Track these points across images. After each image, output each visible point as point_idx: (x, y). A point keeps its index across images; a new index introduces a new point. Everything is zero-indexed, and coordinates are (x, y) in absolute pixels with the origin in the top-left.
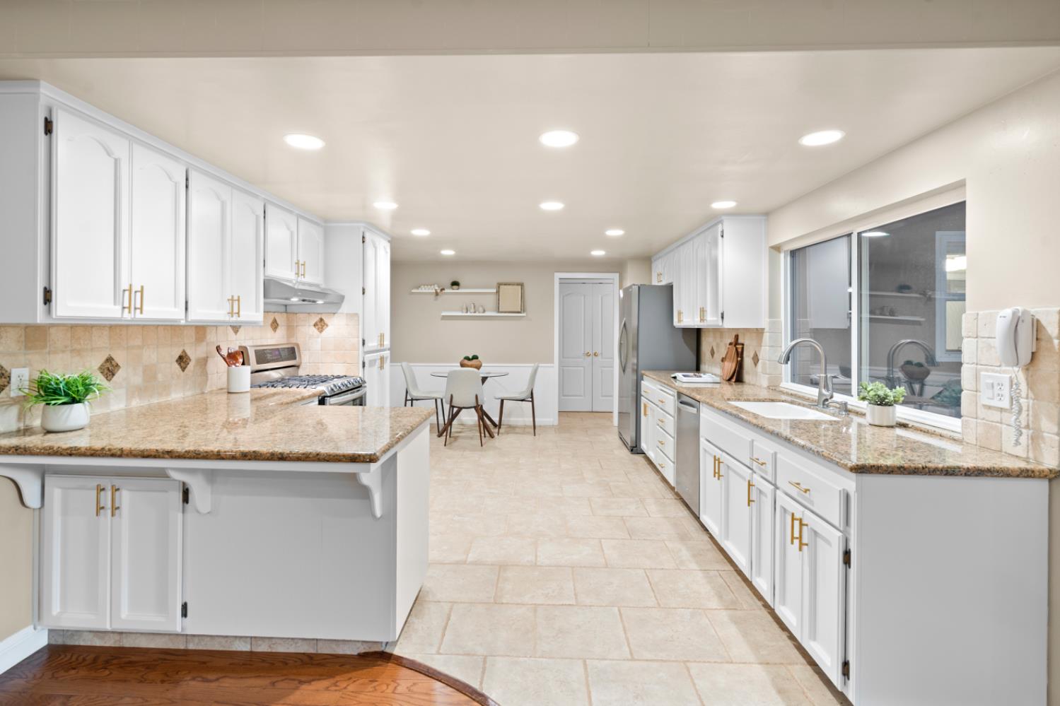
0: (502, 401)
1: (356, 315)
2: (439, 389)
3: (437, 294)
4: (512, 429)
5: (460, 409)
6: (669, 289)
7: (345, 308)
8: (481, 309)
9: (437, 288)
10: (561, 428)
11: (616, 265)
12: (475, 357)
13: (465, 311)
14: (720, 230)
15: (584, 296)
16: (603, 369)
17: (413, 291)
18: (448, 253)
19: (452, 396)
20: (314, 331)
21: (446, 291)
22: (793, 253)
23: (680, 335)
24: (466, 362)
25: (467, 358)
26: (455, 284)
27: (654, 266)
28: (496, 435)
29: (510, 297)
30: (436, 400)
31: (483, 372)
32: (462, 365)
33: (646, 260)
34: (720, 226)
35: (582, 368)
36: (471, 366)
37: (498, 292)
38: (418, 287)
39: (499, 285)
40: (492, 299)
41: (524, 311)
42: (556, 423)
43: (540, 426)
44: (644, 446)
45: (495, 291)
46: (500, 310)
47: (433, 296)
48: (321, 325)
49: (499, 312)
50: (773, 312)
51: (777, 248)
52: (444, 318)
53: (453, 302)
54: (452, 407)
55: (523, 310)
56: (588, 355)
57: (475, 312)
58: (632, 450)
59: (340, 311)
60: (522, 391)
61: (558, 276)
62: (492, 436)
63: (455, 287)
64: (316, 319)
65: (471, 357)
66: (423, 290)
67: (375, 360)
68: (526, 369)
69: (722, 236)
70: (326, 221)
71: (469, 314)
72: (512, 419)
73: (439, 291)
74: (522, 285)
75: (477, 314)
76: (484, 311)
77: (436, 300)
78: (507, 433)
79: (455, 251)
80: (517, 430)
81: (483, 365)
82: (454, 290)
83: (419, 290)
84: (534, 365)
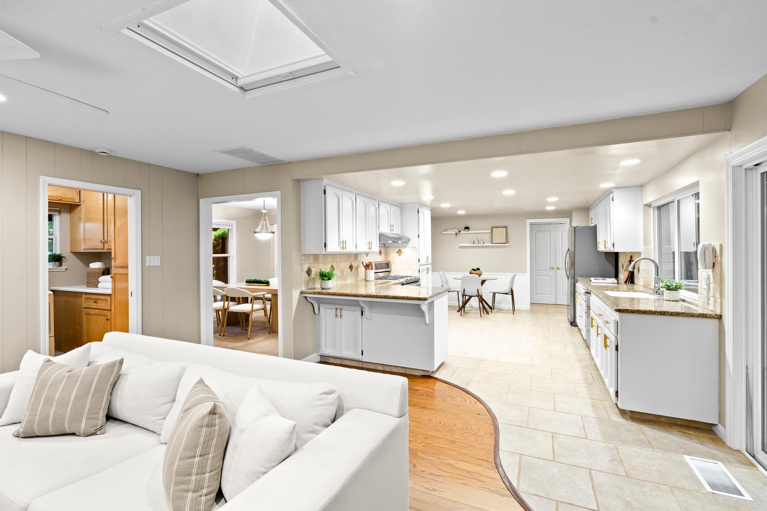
0: (494, 294)
1: (416, 247)
2: (457, 285)
3: (456, 234)
4: (500, 310)
5: (471, 297)
6: (595, 227)
7: (410, 244)
8: (482, 242)
10: (532, 311)
11: (566, 213)
12: (478, 269)
13: (472, 243)
14: (611, 197)
16: (563, 278)
17: (444, 233)
18: (461, 212)
19: (463, 290)
20: (397, 255)
21: (462, 232)
23: (604, 256)
24: (473, 271)
25: (474, 270)
26: (467, 228)
27: (590, 213)
28: (490, 313)
29: (499, 235)
30: (454, 292)
31: (483, 277)
32: (471, 273)
34: (611, 194)
35: (549, 277)
36: (476, 274)
37: (492, 232)
38: (446, 231)
39: (493, 228)
40: (489, 236)
41: (508, 243)
42: (529, 309)
43: (518, 310)
44: (578, 322)
45: (490, 231)
47: (454, 235)
48: (399, 252)
49: (492, 243)
50: (646, 242)
51: (649, 205)
52: (461, 247)
53: (466, 238)
54: (464, 295)
55: (507, 242)
56: (553, 269)
57: (478, 244)
58: (571, 324)
59: (408, 246)
60: (506, 289)
61: (529, 221)
62: (488, 313)
63: (466, 230)
64: (398, 250)
65: (476, 269)
66: (448, 232)
67: (424, 269)
68: (509, 277)
69: (613, 200)
70: (401, 204)
71: (475, 245)
72: (501, 305)
73: (458, 232)
74: (506, 227)
75: (480, 245)
76: (484, 243)
77: (456, 237)
78: (497, 312)
79: (465, 211)
80: (503, 311)
81: (483, 274)
82: (467, 232)
83: (447, 233)
84: (513, 274)
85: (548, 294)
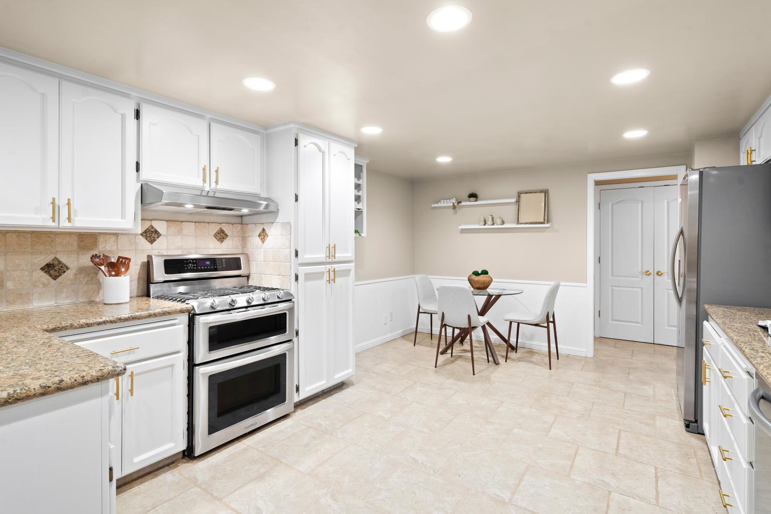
1: (289, 223)
3: (454, 207)
7: (281, 218)
8: (499, 221)
9: (454, 202)
10: (599, 364)
11: (680, 155)
12: (485, 272)
13: (482, 223)
15: (642, 202)
17: (433, 205)
18: (444, 159)
19: (443, 313)
21: (463, 204)
24: (474, 278)
25: (476, 274)
26: (473, 196)
29: (533, 207)
31: (492, 290)
32: (469, 280)
35: (640, 289)
36: (478, 282)
37: (518, 202)
38: (438, 202)
39: (520, 194)
40: (514, 208)
41: (548, 222)
42: (590, 354)
44: (706, 425)
45: (514, 200)
46: (521, 221)
47: (452, 211)
48: (263, 235)
49: (518, 223)
52: (463, 231)
53: (472, 213)
55: (547, 219)
56: (647, 273)
57: (493, 224)
59: (277, 221)
61: (593, 177)
62: (495, 364)
63: (472, 199)
64: (260, 230)
65: (480, 272)
66: (442, 204)
68: (544, 288)
70: (266, 128)
71: (486, 227)
73: (456, 204)
74: (546, 192)
75: (495, 226)
76: (503, 223)
77: (456, 213)
79: (452, 157)
81: (494, 280)
82: (472, 203)
83: (439, 205)
85: (638, 323)
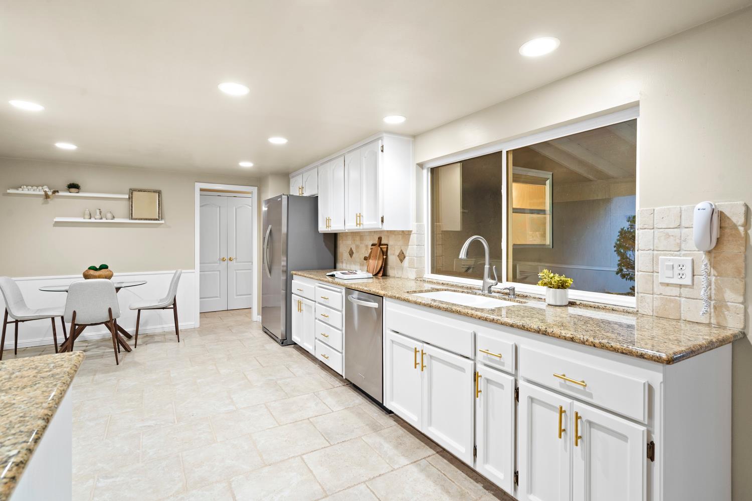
0: (139, 311)
2: (58, 306)
3: (47, 196)
4: (150, 338)
6: (315, 199)
8: (109, 215)
9: (47, 190)
10: (202, 330)
11: (257, 180)
12: (104, 267)
13: (88, 217)
14: (380, 146)
15: (220, 207)
16: (237, 271)
17: (9, 191)
18: (66, 146)
19: (75, 313)
21: (61, 194)
22: (434, 171)
23: (322, 238)
24: (92, 272)
25: (93, 269)
26: (73, 186)
27: (292, 181)
28: (132, 348)
29: (145, 204)
30: (53, 319)
31: (115, 281)
32: (86, 276)
33: (285, 176)
34: (380, 141)
35: (218, 272)
36: (99, 277)
37: (130, 198)
38: (17, 188)
39: (132, 191)
40: (124, 205)
41: (162, 219)
42: (198, 325)
44: (295, 338)
45: (127, 197)
46: (134, 217)
47: (41, 200)
49: (132, 219)
50: (418, 218)
51: (421, 165)
52: (57, 224)
53: (71, 206)
54: (74, 325)
55: (161, 217)
56: (223, 260)
57: (101, 219)
58: (282, 344)
60: (163, 299)
61: (199, 186)
62: (128, 350)
63: (73, 190)
65: (98, 267)
66: (25, 191)
69: (382, 151)
71: (93, 220)
72: (149, 327)
73: (50, 193)
74: (159, 192)
75: (104, 220)
76: (113, 218)
77: (46, 203)
78: (146, 343)
79: (76, 146)
80: (157, 339)
81: (114, 274)
82: (73, 193)
83: (20, 191)
84: (174, 271)
85: (217, 297)
